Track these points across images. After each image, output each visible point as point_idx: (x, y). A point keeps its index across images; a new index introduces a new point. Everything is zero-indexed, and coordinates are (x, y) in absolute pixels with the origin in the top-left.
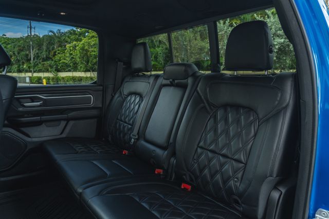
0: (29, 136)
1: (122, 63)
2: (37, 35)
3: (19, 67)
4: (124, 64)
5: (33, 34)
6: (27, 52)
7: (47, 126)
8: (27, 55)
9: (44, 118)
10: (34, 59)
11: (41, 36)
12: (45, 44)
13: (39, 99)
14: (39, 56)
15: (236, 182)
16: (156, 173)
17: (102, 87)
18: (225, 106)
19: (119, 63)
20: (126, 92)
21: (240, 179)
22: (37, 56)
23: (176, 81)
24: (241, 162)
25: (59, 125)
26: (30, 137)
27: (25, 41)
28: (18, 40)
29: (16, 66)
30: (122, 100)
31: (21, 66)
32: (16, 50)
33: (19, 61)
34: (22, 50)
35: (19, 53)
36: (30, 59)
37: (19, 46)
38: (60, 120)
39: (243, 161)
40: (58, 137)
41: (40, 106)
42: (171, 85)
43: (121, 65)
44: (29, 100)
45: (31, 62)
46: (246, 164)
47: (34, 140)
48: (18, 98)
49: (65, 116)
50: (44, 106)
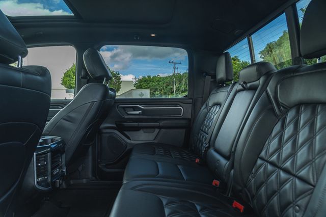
0: (129, 138)
1: (210, 77)
2: (179, 74)
4: (212, 78)
5: (176, 73)
6: (172, 87)
7: (145, 132)
8: (172, 88)
9: (141, 124)
11: (182, 74)
12: (184, 79)
13: (139, 109)
14: (179, 89)
15: (297, 212)
16: (213, 184)
17: (191, 100)
18: (299, 106)
19: (207, 77)
20: (210, 104)
21: (303, 209)
22: (178, 90)
23: (248, 85)
24: (309, 184)
25: (153, 132)
26: (130, 140)
27: (171, 79)
28: (166, 78)
30: (206, 111)
32: (165, 85)
34: (168, 85)
35: (166, 88)
36: (173, 92)
37: (167, 82)
38: (154, 128)
39: (312, 181)
40: (152, 142)
41: (139, 114)
42: (244, 89)
43: (208, 79)
44: (132, 109)
45: (174, 93)
46: (314, 186)
47: (132, 142)
48: (124, 108)
49: (157, 124)
50: (142, 115)
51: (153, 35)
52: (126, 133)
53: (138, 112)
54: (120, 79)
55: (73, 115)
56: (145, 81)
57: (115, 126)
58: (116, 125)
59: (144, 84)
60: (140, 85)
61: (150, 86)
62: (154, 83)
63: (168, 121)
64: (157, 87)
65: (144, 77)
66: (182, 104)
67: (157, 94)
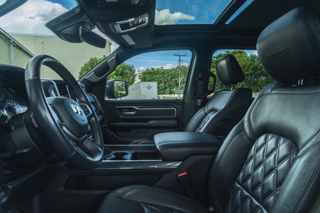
2: (184, 66)
3: (170, 90)
5: (181, 65)
6: (177, 79)
8: (177, 81)
10: (181, 84)
11: (187, 67)
22: (183, 82)
27: (176, 71)
28: (171, 70)
29: (169, 89)
31: (172, 89)
32: (169, 77)
33: (171, 85)
34: (173, 78)
35: (171, 80)
36: (178, 84)
37: (172, 75)
45: (179, 86)
54: (134, 72)
56: (149, 73)
59: (148, 76)
60: (144, 78)
61: (154, 78)
62: (158, 76)
64: (162, 79)
65: (148, 70)
67: (162, 87)
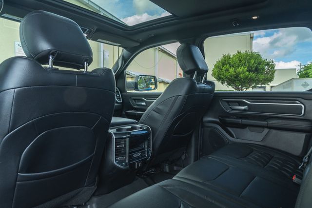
13: (245, 104)
25: (262, 132)
41: (244, 110)
48: (228, 102)
49: (265, 123)
50: (248, 111)
51: (255, 18)
52: (229, 129)
53: (243, 108)
54: (274, 68)
55: (160, 107)
57: (218, 120)
58: (220, 120)
60: (307, 73)
63: (280, 121)
66: (303, 101)
